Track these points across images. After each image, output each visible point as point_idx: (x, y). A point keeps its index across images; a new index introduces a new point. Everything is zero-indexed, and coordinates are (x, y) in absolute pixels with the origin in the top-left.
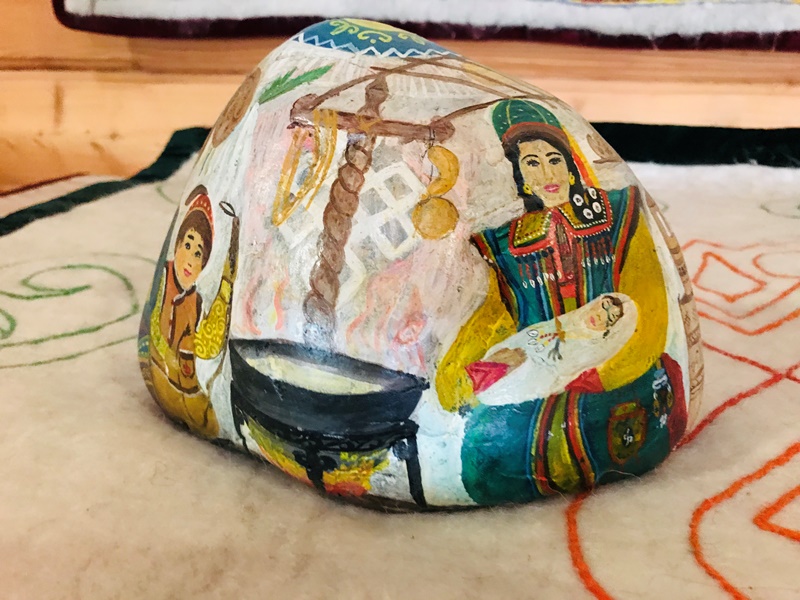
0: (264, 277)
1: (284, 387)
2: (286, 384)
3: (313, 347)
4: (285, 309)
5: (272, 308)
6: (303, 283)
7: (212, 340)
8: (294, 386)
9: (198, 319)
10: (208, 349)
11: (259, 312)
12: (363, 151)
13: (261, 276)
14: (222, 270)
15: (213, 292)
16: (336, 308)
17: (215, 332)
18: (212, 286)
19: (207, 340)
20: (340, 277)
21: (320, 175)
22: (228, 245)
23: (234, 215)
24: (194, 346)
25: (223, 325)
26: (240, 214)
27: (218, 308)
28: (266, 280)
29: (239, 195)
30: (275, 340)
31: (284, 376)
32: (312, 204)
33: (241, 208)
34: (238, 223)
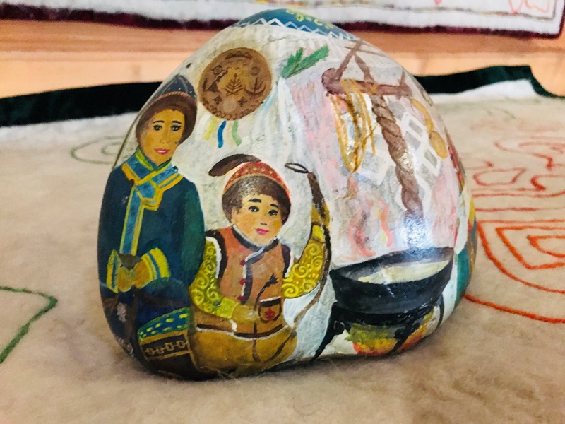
0: (366, 211)
1: (395, 287)
2: (396, 284)
3: (416, 250)
4: (392, 230)
5: (382, 232)
6: (399, 207)
7: (307, 278)
8: (403, 283)
9: (287, 266)
10: (302, 287)
11: (371, 239)
12: (383, 107)
13: (363, 212)
14: (310, 218)
15: (302, 239)
16: (424, 217)
17: (310, 270)
18: (300, 234)
19: (301, 281)
20: (420, 196)
21: (367, 128)
22: (310, 197)
23: (307, 172)
24: (283, 290)
25: (321, 262)
26: (314, 170)
27: (312, 249)
28: (369, 213)
29: (305, 154)
30: (387, 255)
31: (393, 279)
32: (376, 150)
33: (313, 165)
34: (315, 177)
